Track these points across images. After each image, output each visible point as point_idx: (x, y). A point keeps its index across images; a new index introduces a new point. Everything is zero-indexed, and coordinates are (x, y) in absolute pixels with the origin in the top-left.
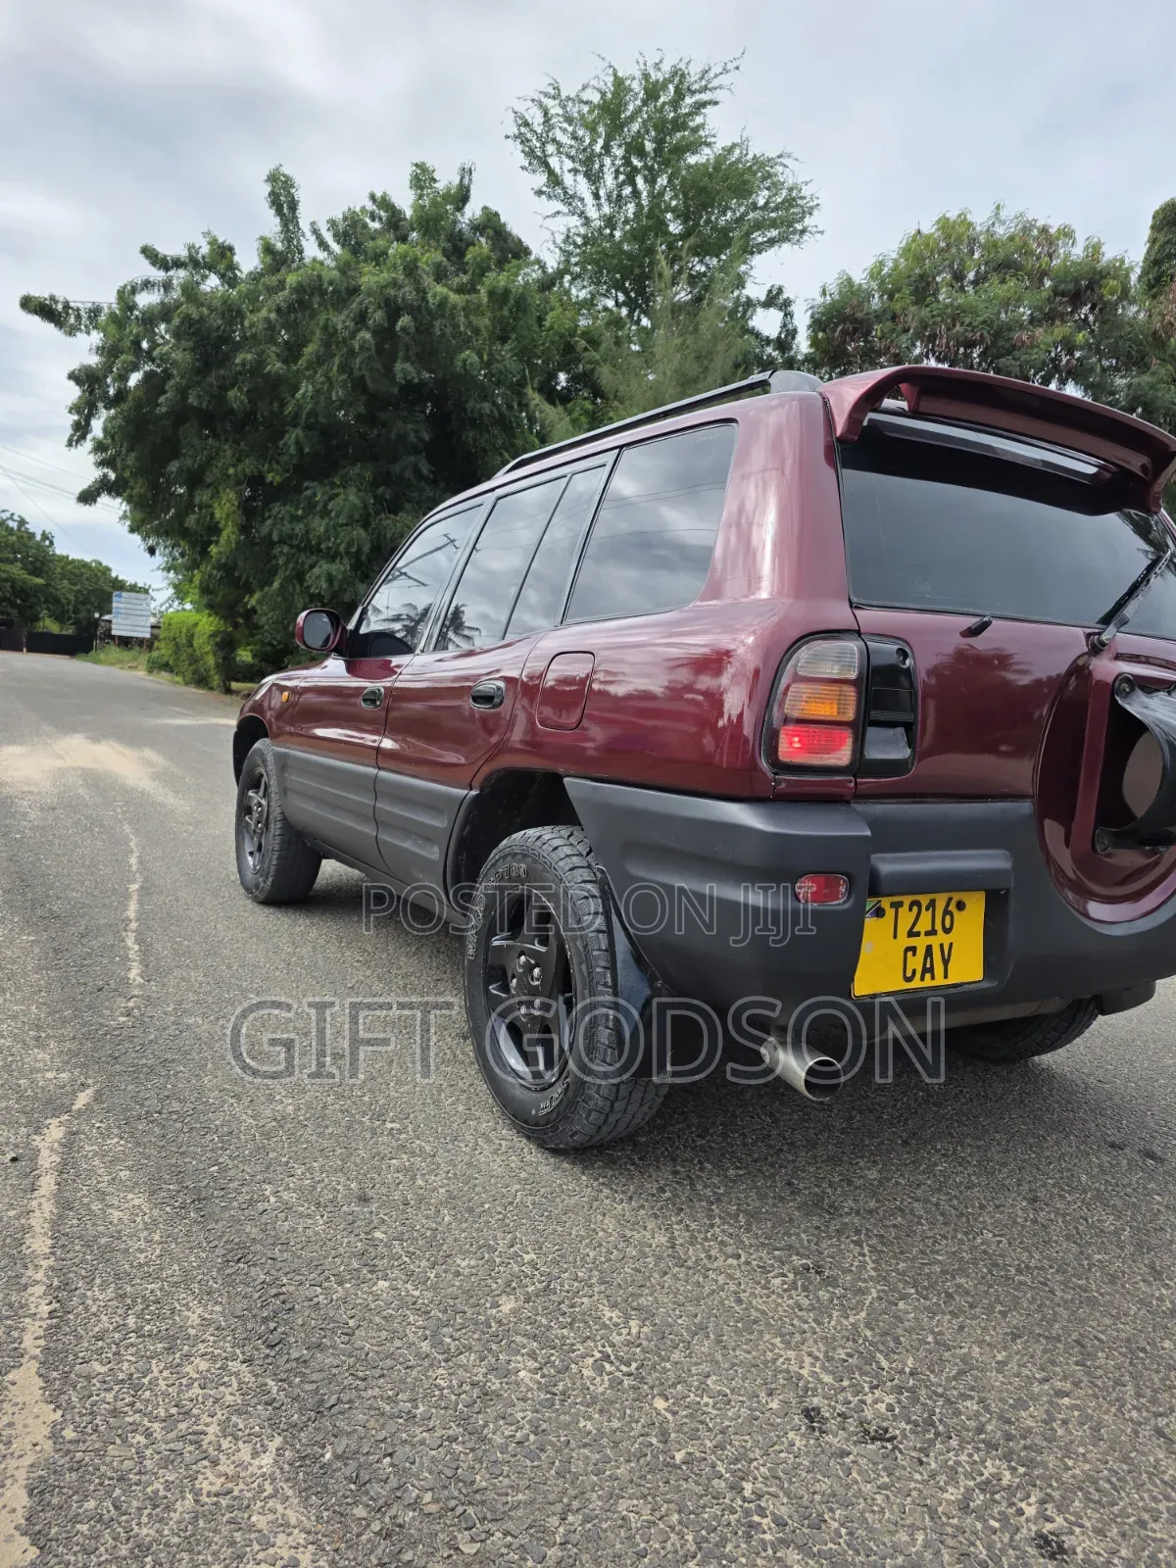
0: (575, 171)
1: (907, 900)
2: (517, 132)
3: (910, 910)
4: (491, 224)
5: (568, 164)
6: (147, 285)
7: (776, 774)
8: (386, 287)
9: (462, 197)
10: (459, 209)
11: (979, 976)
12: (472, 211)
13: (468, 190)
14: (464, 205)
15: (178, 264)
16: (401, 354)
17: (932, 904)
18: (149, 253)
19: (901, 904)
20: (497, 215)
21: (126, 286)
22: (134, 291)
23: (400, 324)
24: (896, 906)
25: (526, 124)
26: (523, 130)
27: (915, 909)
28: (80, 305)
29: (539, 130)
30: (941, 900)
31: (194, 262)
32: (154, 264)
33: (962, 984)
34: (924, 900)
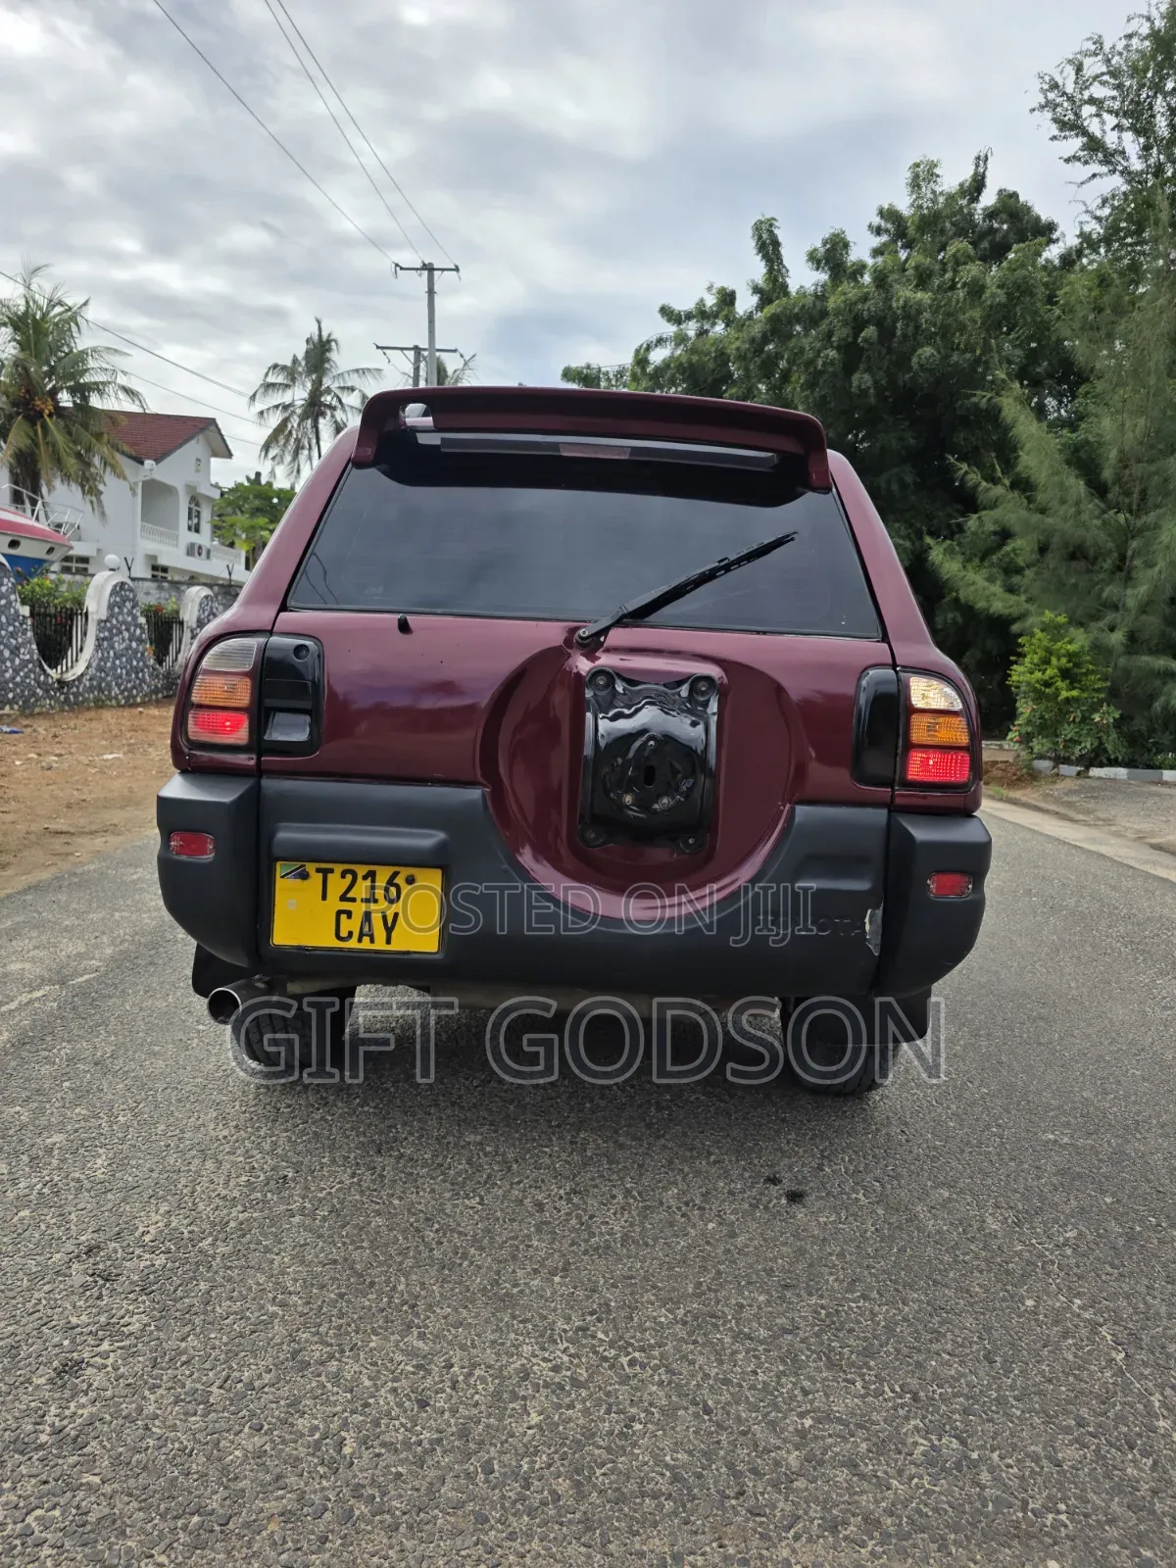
0: (1118, 127)
1: (339, 868)
2: (1043, 101)
3: (343, 876)
4: (1010, 207)
5: (1111, 120)
6: (660, 341)
7: (191, 749)
8: (856, 303)
9: (978, 184)
10: (975, 199)
11: (434, 949)
12: (988, 199)
13: (983, 176)
14: (979, 194)
15: (689, 316)
16: (862, 366)
17: (371, 875)
18: (667, 313)
19: (332, 871)
20: (1014, 195)
21: (641, 346)
22: (648, 348)
23: (862, 335)
24: (325, 872)
25: (1054, 86)
26: (1051, 96)
27: (349, 877)
28: (609, 369)
29: (1070, 89)
30: (383, 874)
31: (702, 314)
32: (669, 320)
33: (408, 953)
34: (362, 870)
